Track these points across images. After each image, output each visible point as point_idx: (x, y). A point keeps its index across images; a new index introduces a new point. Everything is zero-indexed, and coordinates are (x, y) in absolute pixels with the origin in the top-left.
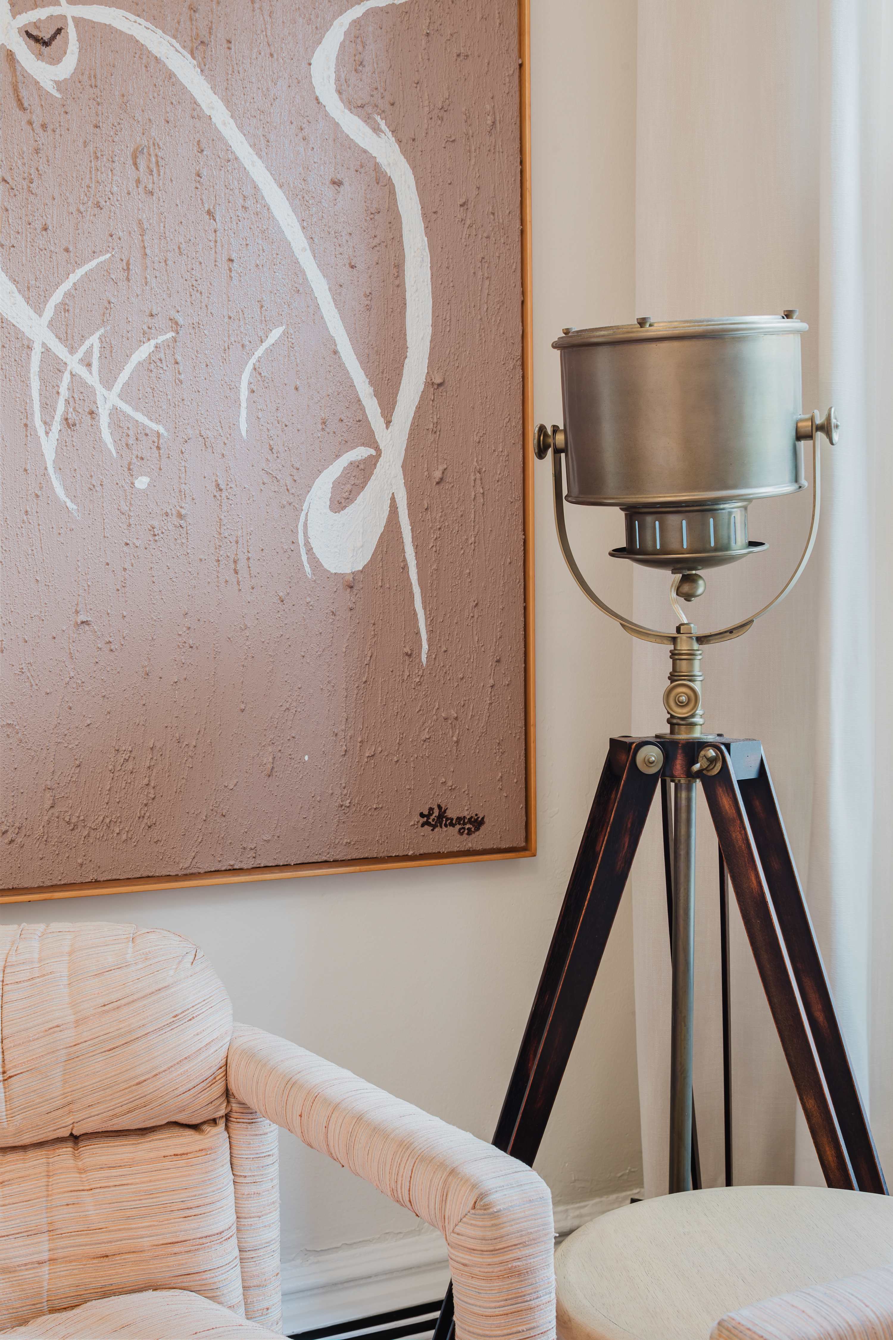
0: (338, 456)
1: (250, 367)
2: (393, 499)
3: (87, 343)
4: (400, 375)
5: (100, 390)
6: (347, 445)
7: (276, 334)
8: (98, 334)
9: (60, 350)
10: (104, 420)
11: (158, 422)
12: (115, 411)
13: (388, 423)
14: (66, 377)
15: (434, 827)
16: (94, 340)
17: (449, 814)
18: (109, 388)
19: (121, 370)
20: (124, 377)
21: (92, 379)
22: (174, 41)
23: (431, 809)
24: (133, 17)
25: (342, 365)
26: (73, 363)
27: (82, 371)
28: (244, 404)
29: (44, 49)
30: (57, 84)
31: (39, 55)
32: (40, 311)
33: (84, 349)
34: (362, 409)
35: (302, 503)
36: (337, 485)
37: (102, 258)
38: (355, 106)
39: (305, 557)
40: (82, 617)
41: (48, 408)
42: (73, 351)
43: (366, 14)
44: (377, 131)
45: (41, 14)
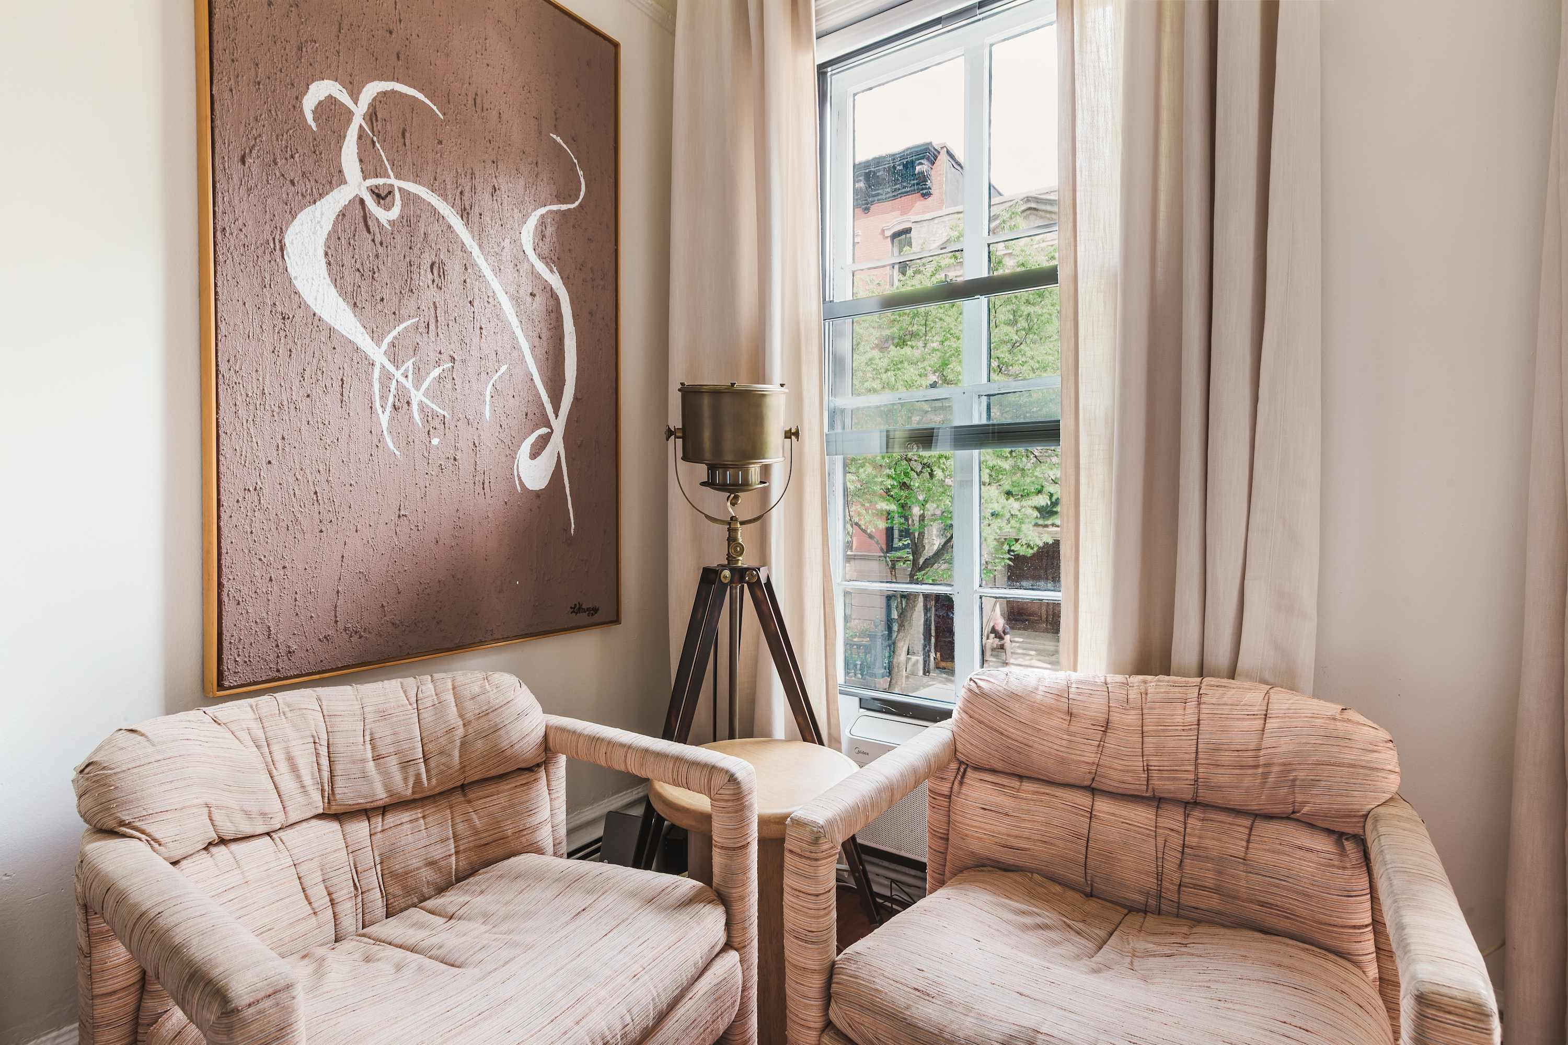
0: (533, 432)
1: (491, 384)
2: (559, 453)
3: (406, 365)
4: (562, 393)
5: (413, 391)
6: (537, 427)
7: (504, 368)
8: (412, 361)
9: (391, 368)
10: (415, 407)
11: (444, 410)
12: (421, 403)
13: (557, 416)
14: (394, 382)
15: (577, 613)
16: (409, 364)
17: (584, 607)
18: (418, 389)
19: (424, 380)
20: (425, 385)
21: (409, 384)
22: (452, 210)
23: (575, 605)
24: (431, 193)
25: (535, 386)
26: (398, 375)
27: (402, 380)
28: (488, 403)
29: (382, 202)
30: (389, 221)
31: (379, 203)
32: (378, 345)
33: (403, 368)
34: (544, 408)
35: (516, 454)
36: (532, 445)
37: (414, 320)
38: (541, 257)
39: (517, 482)
40: (402, 512)
41: (383, 397)
42: (397, 368)
43: (547, 212)
44: (552, 271)
45: (380, 181)
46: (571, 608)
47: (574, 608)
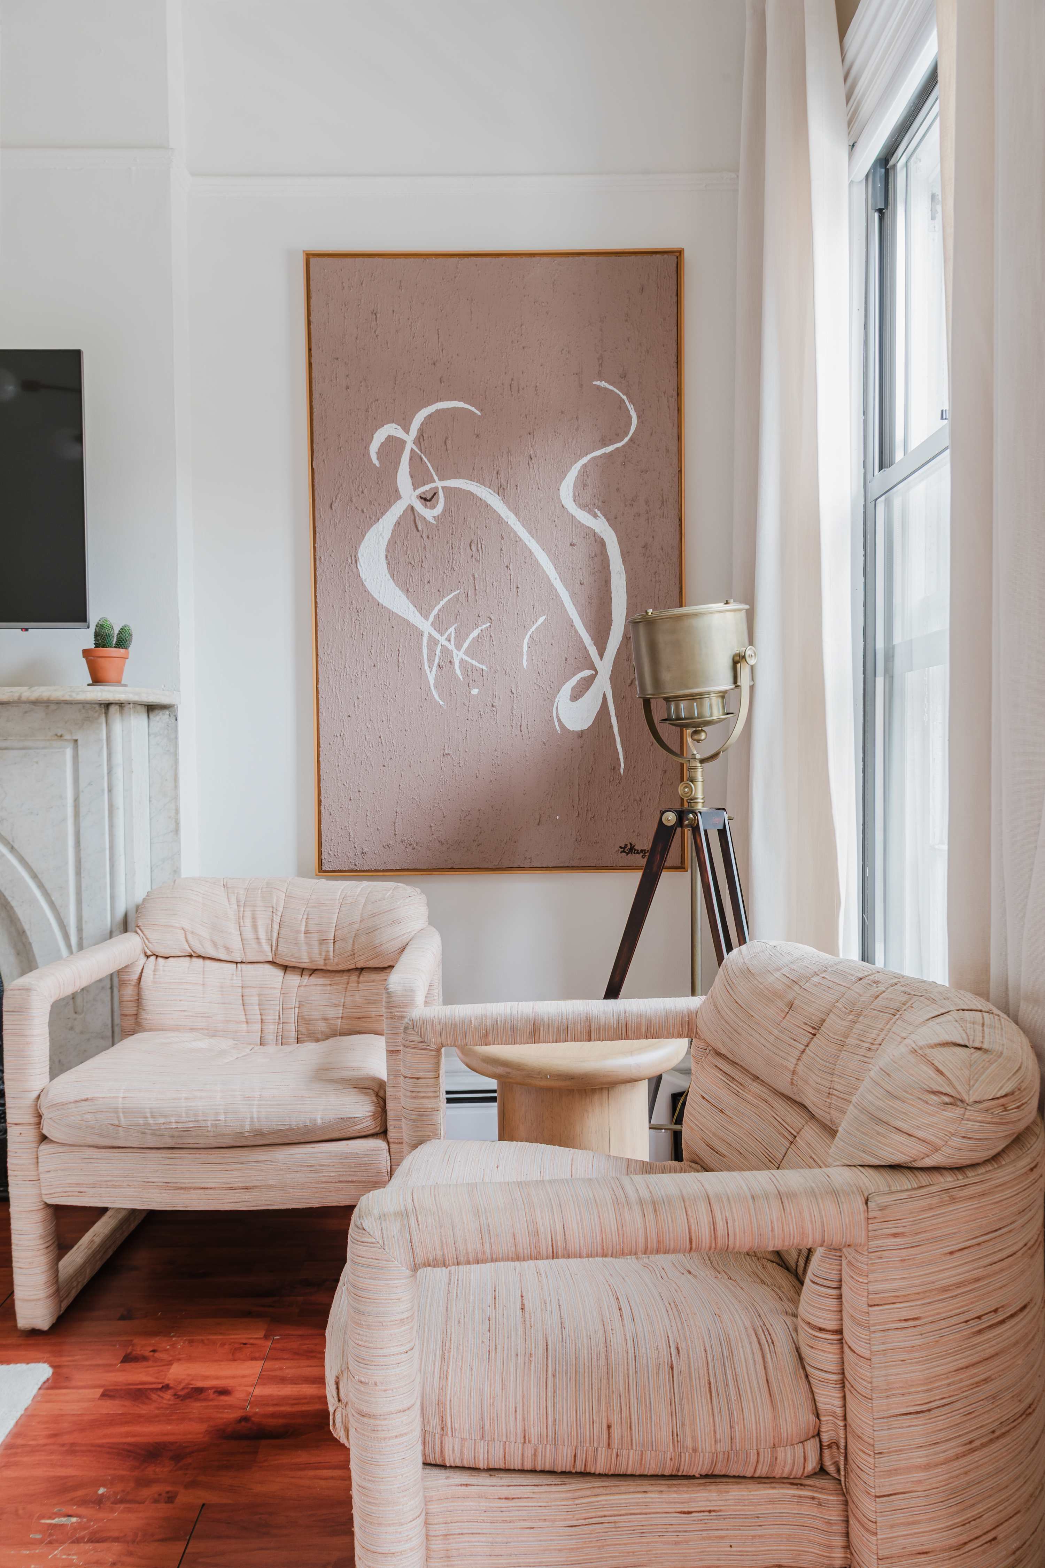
0: (574, 675)
1: (528, 636)
2: (604, 695)
3: (449, 631)
4: (608, 634)
5: (455, 651)
6: (580, 670)
7: (541, 620)
8: (454, 627)
9: (436, 635)
10: (457, 665)
11: (483, 664)
12: (462, 661)
13: (602, 658)
14: (439, 647)
15: (628, 854)
16: (452, 630)
17: (636, 847)
18: (459, 650)
19: (465, 642)
20: (466, 645)
21: (451, 646)
22: (490, 490)
23: (626, 845)
24: (469, 482)
25: (577, 632)
26: (442, 640)
27: (446, 643)
28: (525, 653)
29: (428, 503)
30: (434, 517)
31: (426, 506)
32: (427, 619)
33: (447, 634)
34: (587, 652)
35: (555, 698)
36: (573, 688)
37: (455, 593)
38: (583, 506)
39: (557, 724)
40: (447, 752)
41: (431, 661)
42: (442, 635)
43: (589, 461)
44: (595, 516)
45: (427, 487)
46: (621, 847)
47: (625, 847)
